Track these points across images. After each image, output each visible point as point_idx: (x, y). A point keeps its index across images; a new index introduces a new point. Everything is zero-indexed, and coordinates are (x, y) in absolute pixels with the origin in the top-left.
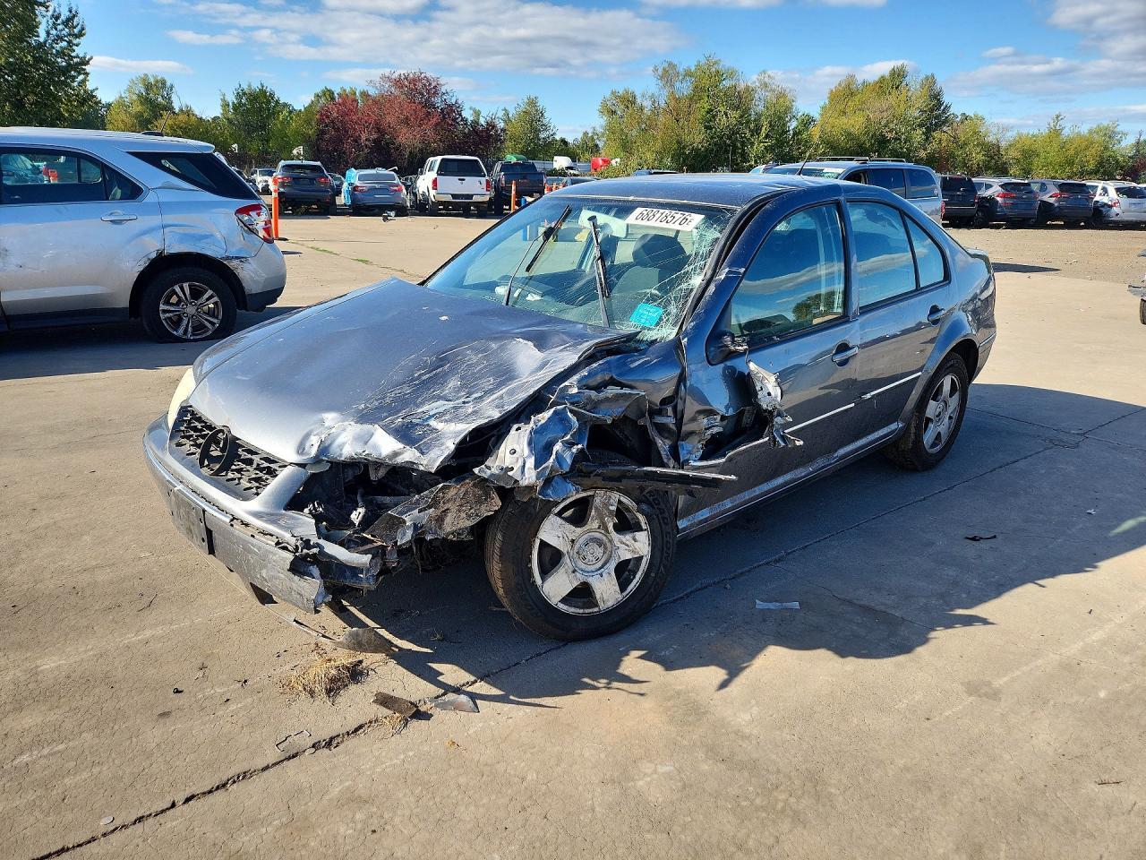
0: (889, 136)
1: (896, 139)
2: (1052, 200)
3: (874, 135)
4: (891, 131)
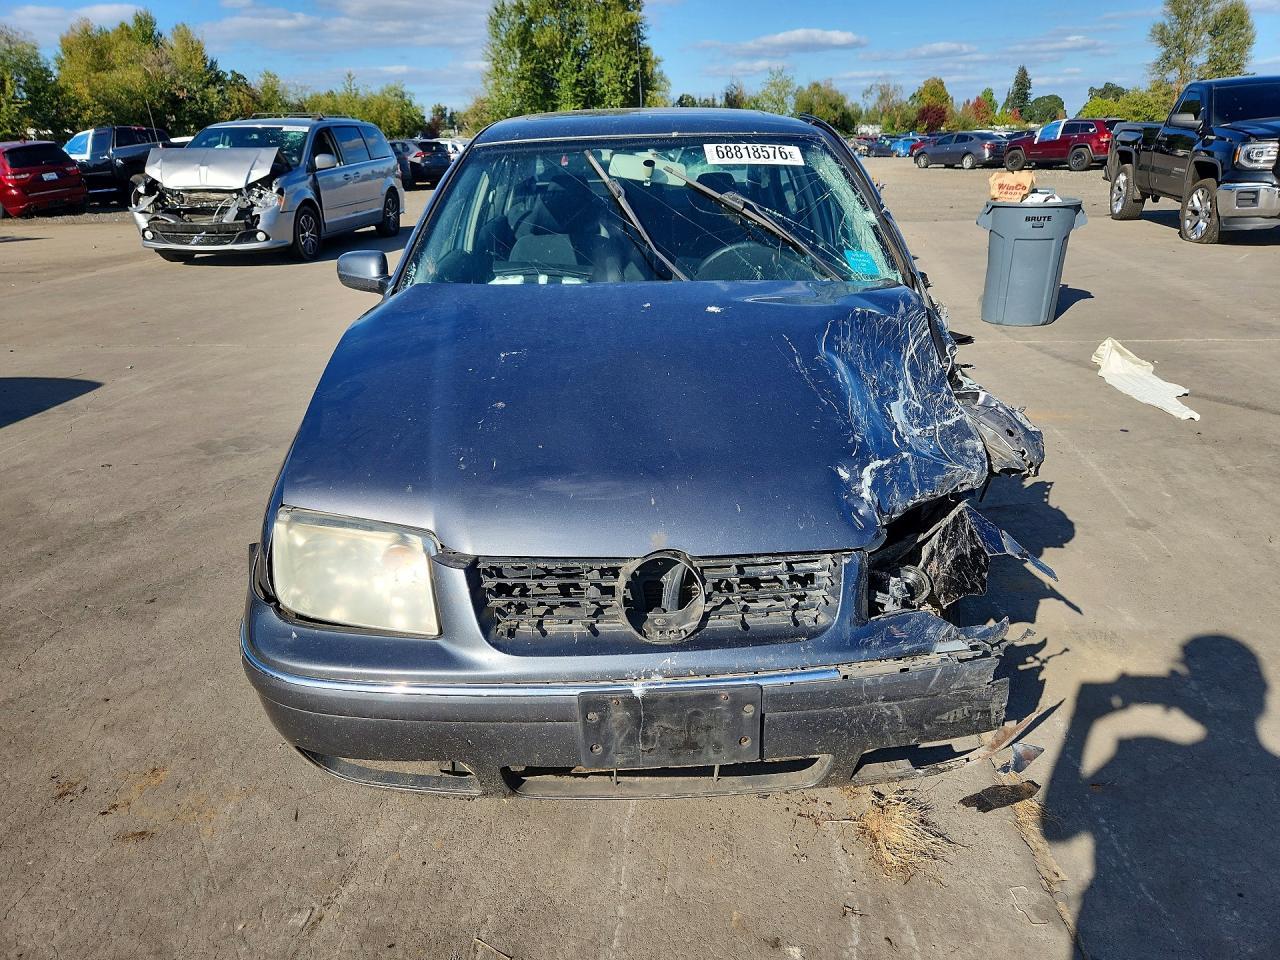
0: (182, 95)
1: (191, 99)
2: (418, 160)
3: (161, 94)
4: (181, 88)
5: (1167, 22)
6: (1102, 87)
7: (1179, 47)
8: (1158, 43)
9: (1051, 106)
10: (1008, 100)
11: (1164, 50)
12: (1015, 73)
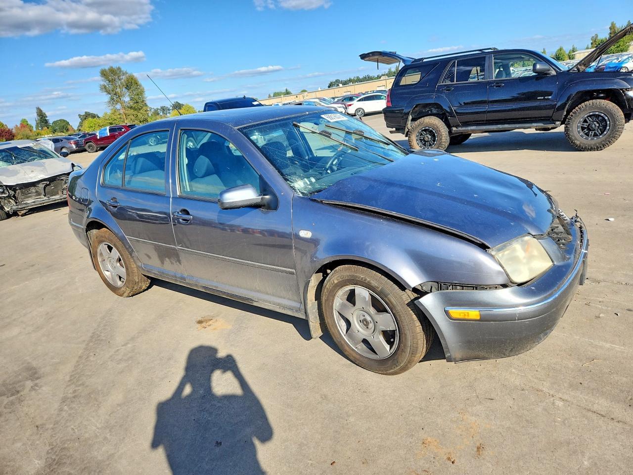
5: (106, 84)
6: (84, 114)
7: (115, 94)
8: (105, 93)
9: (63, 124)
10: (37, 124)
11: (110, 96)
12: (35, 111)
